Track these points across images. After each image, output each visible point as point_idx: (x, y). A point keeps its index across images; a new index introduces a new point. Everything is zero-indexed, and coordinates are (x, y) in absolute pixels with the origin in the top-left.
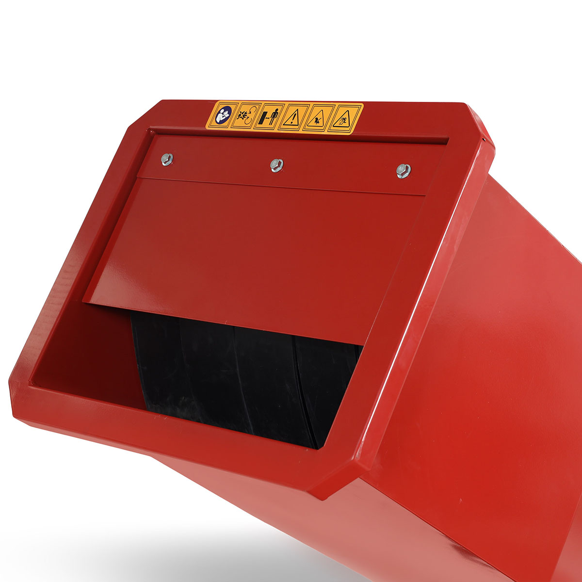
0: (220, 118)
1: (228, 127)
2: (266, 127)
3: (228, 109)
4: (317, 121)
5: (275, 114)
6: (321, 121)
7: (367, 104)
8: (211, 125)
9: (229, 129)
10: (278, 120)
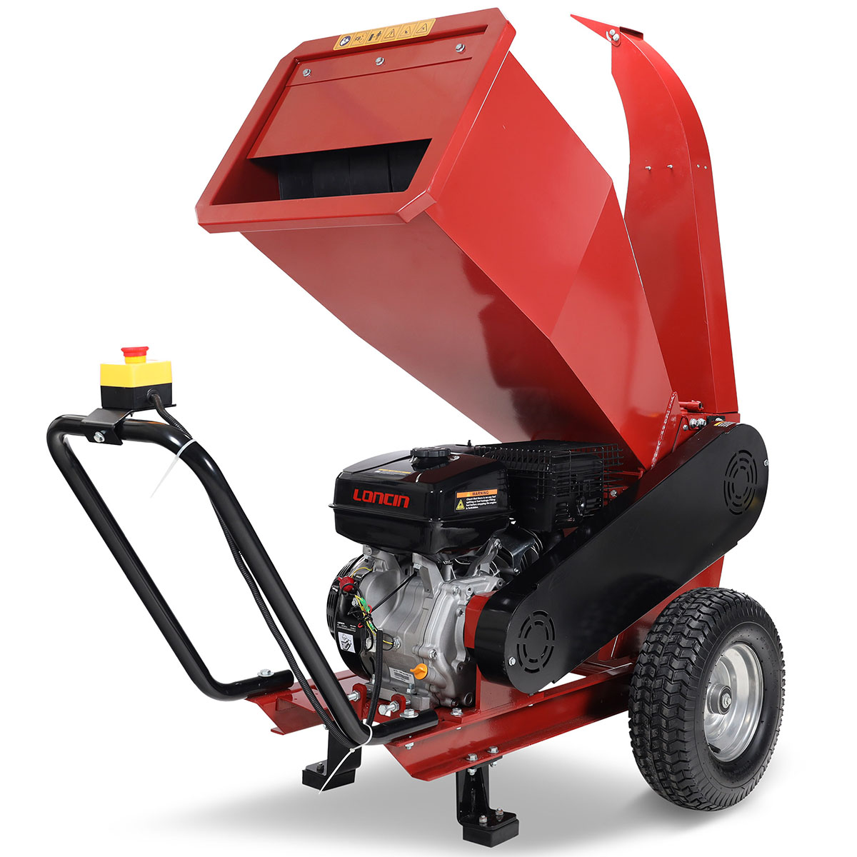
0: (343, 42)
1: (349, 46)
2: (374, 42)
3: (349, 37)
4: (406, 32)
5: (379, 34)
6: (408, 33)
7: (436, 19)
8: (337, 47)
9: (349, 47)
10: (382, 35)
